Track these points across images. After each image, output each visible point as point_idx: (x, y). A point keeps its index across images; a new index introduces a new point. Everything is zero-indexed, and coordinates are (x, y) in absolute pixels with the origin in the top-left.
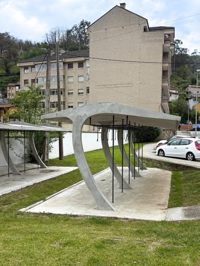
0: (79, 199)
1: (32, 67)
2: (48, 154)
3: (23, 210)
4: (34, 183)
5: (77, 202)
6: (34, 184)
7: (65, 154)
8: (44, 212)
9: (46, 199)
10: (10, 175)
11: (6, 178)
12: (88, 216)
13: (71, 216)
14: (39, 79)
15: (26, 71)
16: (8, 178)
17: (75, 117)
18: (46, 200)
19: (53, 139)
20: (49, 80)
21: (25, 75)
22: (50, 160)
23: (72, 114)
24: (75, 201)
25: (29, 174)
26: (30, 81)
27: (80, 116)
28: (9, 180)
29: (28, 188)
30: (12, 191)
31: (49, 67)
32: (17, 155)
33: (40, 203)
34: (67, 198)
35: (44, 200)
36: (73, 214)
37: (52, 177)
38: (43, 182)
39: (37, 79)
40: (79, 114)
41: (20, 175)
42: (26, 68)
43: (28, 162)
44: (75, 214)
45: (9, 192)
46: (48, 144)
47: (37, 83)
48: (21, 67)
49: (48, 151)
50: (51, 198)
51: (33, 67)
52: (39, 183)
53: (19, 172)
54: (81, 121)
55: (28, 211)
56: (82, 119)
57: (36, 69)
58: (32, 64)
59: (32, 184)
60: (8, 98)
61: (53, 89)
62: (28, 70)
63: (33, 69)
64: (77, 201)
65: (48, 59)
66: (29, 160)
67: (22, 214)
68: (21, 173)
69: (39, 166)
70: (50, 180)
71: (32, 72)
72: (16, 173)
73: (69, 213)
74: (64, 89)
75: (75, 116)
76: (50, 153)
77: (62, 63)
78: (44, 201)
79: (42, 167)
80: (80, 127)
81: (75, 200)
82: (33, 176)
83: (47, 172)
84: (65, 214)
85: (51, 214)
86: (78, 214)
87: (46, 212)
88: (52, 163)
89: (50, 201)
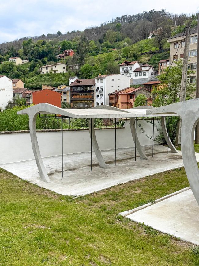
0: (193, 210)
1: (182, 42)
4: (155, 173)
5: (189, 215)
6: (154, 175)
8: (143, 223)
9: (156, 201)
10: (138, 159)
11: (133, 161)
12: (193, 244)
13: (172, 238)
15: (175, 46)
16: (134, 163)
17: (186, 113)
18: (155, 203)
20: (187, 57)
21: (175, 50)
23: (181, 109)
24: (187, 213)
25: (157, 159)
26: (179, 56)
27: (192, 112)
28: (133, 165)
29: (146, 179)
30: (129, 181)
31: (187, 43)
32: (149, 138)
33: (146, 207)
34: (180, 205)
35: (153, 202)
36: (174, 236)
37: (178, 167)
38: (165, 172)
40: (191, 109)
41: (146, 159)
42: (176, 43)
43: (161, 144)
44: (177, 236)
45: (126, 182)
48: (171, 43)
50: (162, 200)
52: (161, 174)
53: (146, 156)
54: (193, 118)
56: (195, 116)
59: (153, 174)
60: (159, 74)
62: (178, 46)
64: (190, 213)
65: (187, 34)
66: (161, 142)
67: (121, 219)
68: (149, 158)
69: (170, 150)
70: (174, 170)
71: (181, 46)
72: (143, 157)
73: (171, 233)
75: (185, 111)
78: (152, 204)
80: (191, 126)
81: (188, 211)
82: (160, 162)
83: (175, 159)
84: (166, 233)
85: (150, 228)
86: (182, 237)
87: (146, 224)
89: (159, 207)
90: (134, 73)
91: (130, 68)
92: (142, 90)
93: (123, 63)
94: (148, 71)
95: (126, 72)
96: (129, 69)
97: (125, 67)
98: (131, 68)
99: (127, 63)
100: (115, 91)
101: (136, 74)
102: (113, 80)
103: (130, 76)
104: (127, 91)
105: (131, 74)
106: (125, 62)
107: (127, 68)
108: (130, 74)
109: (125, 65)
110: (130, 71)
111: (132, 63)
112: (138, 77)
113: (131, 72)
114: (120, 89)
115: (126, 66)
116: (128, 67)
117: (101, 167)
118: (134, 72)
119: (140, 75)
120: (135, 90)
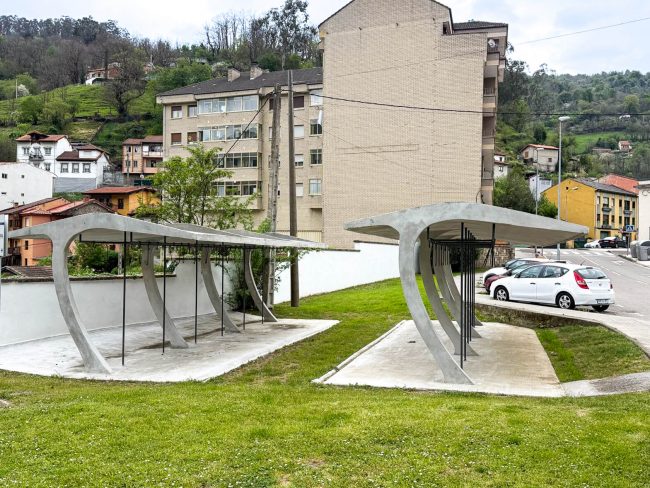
1: (189, 106)
2: (272, 294)
3: (317, 381)
5: (398, 373)
6: (284, 348)
7: (303, 292)
8: (356, 384)
9: (337, 367)
11: (218, 336)
14: (207, 133)
15: (175, 113)
17: (404, 226)
18: (339, 370)
19: (280, 265)
21: (174, 122)
22: (276, 307)
24: (393, 371)
25: (256, 331)
26: (184, 137)
27: (413, 224)
28: (229, 341)
30: (259, 358)
33: (333, 374)
34: (374, 367)
36: (407, 387)
37: (304, 337)
39: (202, 133)
40: (411, 221)
42: (176, 107)
44: (410, 387)
46: (273, 274)
47: (202, 140)
48: (166, 105)
49: (272, 288)
50: (344, 366)
51: (193, 104)
52: (292, 346)
53: (237, 327)
54: (415, 233)
55: (329, 382)
56: (417, 230)
57: (200, 110)
58: (190, 98)
59: (281, 347)
60: (125, 171)
61: (236, 154)
62: (181, 113)
63: (192, 109)
64: (396, 371)
69: (261, 318)
71: (188, 115)
73: (399, 386)
74: (261, 155)
76: (275, 292)
77: (257, 97)
79: (268, 319)
82: (265, 334)
83: (285, 329)
84: (394, 387)
86: (416, 387)
87: (360, 384)
88: (280, 311)
90: (58, 164)
91: (46, 149)
92: (92, 207)
93: (26, 137)
94: (95, 160)
95: (36, 160)
96: (43, 152)
97: (32, 148)
98: (48, 151)
99: (36, 138)
100: (12, 206)
101: (65, 167)
102: (4, 176)
103: (48, 170)
104: (49, 206)
105: (49, 164)
106: (32, 135)
107: (39, 149)
108: (46, 164)
109: (32, 142)
110: (45, 157)
111: (51, 137)
112: (70, 175)
113: (50, 159)
114: (28, 200)
115: (36, 145)
116: (42, 147)
117: (173, 348)
118: (58, 160)
119: (75, 171)
120: (72, 205)
